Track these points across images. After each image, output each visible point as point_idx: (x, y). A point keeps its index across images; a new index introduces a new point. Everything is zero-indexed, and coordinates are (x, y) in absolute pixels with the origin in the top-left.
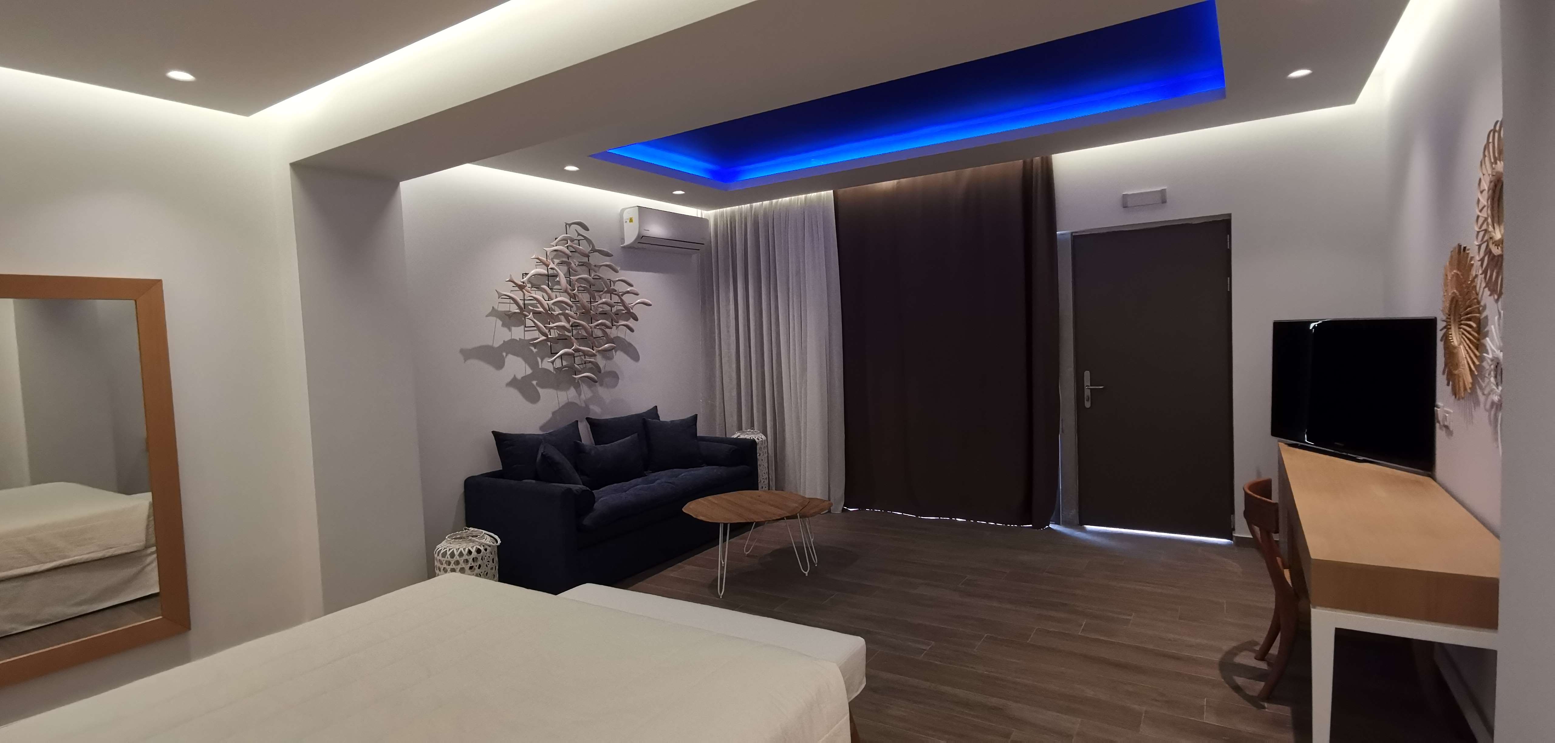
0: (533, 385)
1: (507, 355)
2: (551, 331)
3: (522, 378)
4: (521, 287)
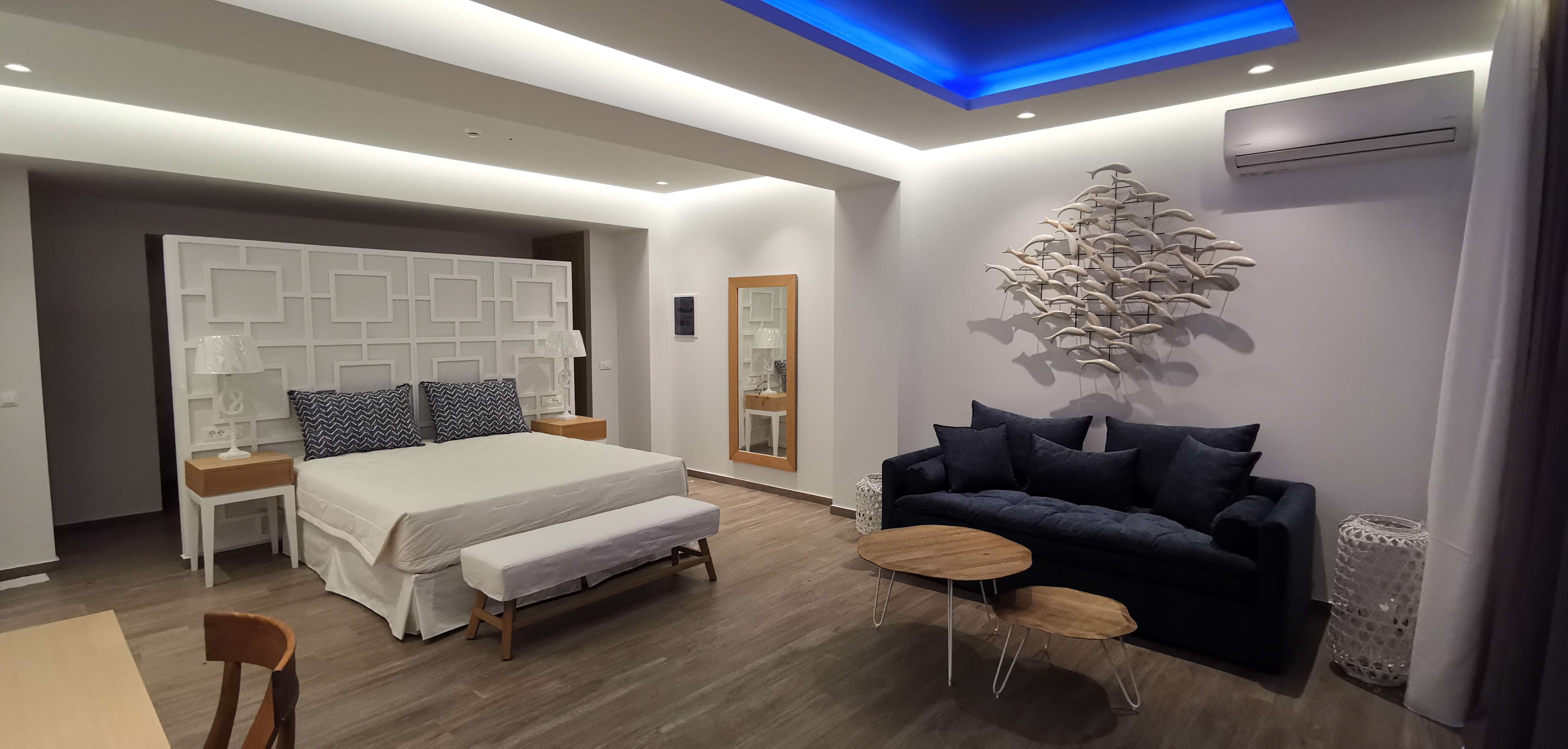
0: (1046, 365)
1: (1016, 330)
2: (1052, 305)
3: (1033, 356)
4: (1021, 257)
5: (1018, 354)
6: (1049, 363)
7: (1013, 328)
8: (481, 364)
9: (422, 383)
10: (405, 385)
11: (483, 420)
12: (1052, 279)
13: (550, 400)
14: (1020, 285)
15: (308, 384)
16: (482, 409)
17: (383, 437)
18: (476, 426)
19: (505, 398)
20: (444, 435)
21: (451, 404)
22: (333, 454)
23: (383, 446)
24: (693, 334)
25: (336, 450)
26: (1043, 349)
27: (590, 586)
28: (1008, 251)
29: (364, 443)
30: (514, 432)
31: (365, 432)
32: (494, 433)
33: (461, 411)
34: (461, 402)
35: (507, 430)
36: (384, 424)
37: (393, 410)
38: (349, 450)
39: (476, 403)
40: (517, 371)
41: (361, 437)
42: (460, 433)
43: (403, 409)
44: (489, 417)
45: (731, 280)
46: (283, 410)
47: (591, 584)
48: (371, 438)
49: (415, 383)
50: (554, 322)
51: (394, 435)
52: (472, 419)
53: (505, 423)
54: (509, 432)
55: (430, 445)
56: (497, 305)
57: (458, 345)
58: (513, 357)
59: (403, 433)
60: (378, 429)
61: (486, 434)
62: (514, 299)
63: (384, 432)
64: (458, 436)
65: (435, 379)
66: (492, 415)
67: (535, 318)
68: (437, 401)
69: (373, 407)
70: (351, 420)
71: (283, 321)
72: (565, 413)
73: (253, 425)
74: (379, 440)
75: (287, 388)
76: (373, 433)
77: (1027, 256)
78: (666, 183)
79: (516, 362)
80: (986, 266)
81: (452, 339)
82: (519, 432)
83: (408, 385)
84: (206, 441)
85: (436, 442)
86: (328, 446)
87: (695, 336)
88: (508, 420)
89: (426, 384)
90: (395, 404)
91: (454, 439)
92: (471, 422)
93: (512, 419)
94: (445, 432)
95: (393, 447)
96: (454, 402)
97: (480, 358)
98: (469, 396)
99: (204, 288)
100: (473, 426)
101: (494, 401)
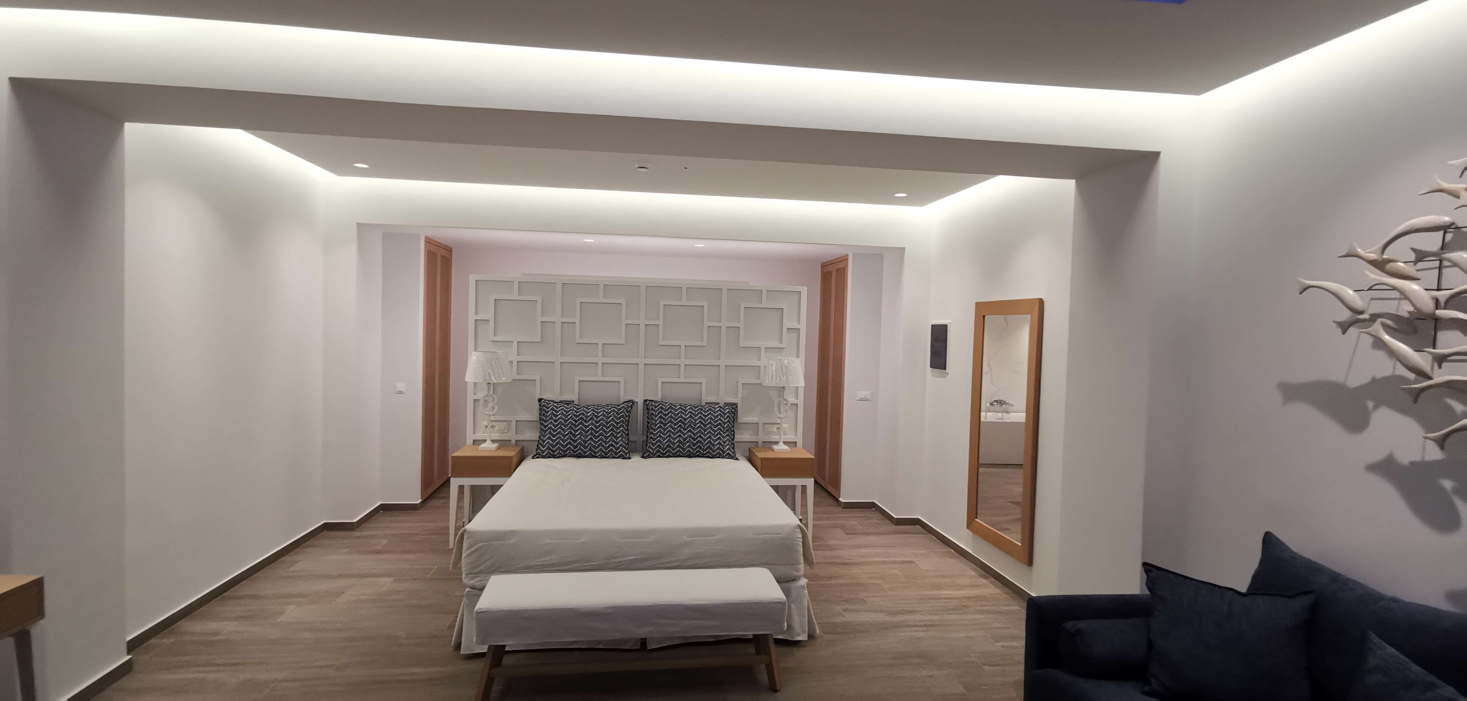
0: (1442, 489)
1: (1376, 407)
2: (1444, 365)
3: (1413, 464)
4: (1380, 265)
5: (1378, 455)
6: (1448, 484)
7: (1370, 404)
8: (704, 386)
9: (645, 401)
10: (630, 401)
11: (688, 442)
12: (1445, 308)
13: (774, 428)
14: (1374, 317)
15: (553, 394)
16: (690, 431)
17: (594, 447)
18: (680, 447)
19: (715, 423)
20: (650, 452)
21: (663, 423)
22: (554, 457)
23: (594, 454)
24: (945, 369)
25: (556, 453)
26: (1434, 453)
27: (649, 648)
28: (1350, 254)
29: (578, 450)
30: (719, 457)
31: (580, 441)
32: (699, 456)
33: (669, 431)
34: (672, 422)
35: (711, 454)
36: (596, 435)
37: (607, 423)
38: (567, 454)
39: (685, 424)
40: (740, 395)
41: (576, 444)
42: (665, 451)
43: (617, 423)
44: (695, 440)
45: (979, 306)
46: (533, 415)
47: (651, 646)
48: (584, 446)
49: (639, 400)
50: (784, 348)
51: (603, 446)
52: (678, 439)
53: (709, 447)
54: (713, 457)
55: (636, 460)
56: (724, 330)
57: (682, 367)
58: (737, 382)
59: (612, 445)
60: (591, 439)
61: (690, 456)
62: (741, 325)
63: (596, 442)
64: (663, 454)
65: (658, 398)
66: (697, 438)
67: (763, 344)
68: (652, 419)
69: (592, 419)
70: (571, 428)
71: (540, 341)
72: (779, 444)
73: (514, 424)
74: (590, 449)
75: (538, 396)
76: (585, 442)
77: (1390, 261)
78: (905, 195)
79: (740, 386)
80: (1299, 282)
81: (677, 362)
82: (723, 458)
83: (632, 401)
84: (483, 433)
85: (643, 457)
86: (550, 449)
87: (947, 371)
88: (713, 445)
89: (648, 402)
90: (611, 418)
91: (659, 456)
92: (677, 443)
93: (717, 444)
94: (651, 448)
95: (602, 457)
96: (665, 422)
97: (703, 381)
98: (681, 417)
99: (489, 315)
100: (678, 446)
101: (703, 425)
